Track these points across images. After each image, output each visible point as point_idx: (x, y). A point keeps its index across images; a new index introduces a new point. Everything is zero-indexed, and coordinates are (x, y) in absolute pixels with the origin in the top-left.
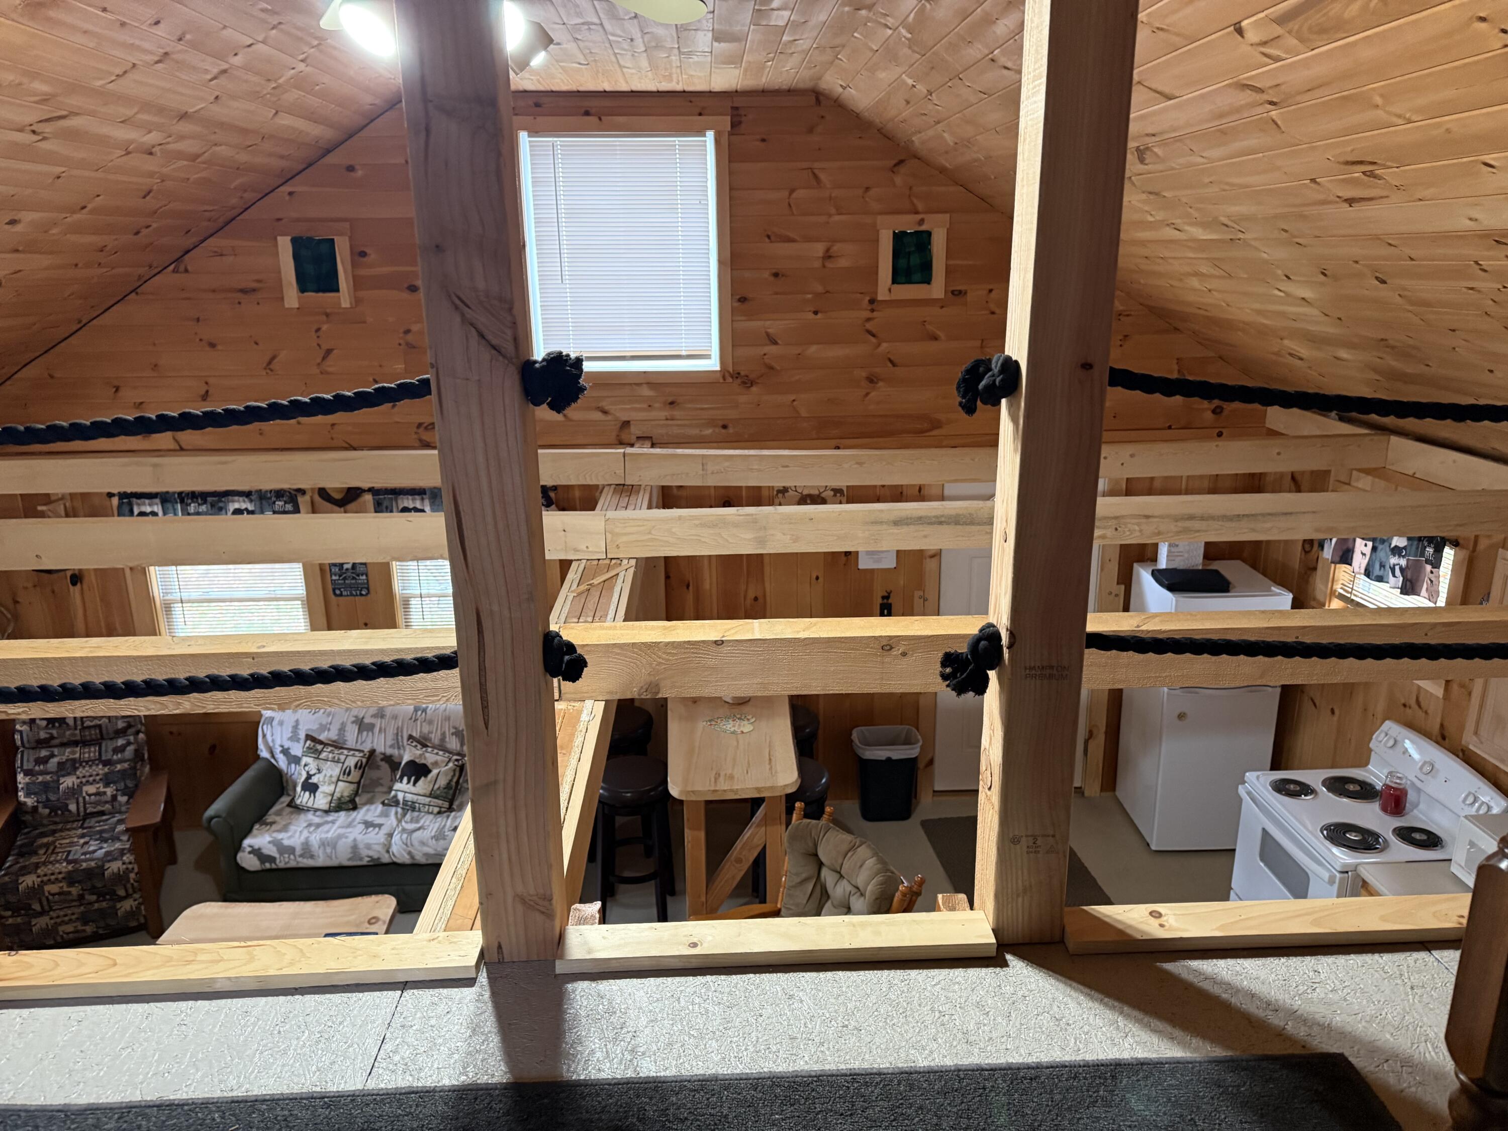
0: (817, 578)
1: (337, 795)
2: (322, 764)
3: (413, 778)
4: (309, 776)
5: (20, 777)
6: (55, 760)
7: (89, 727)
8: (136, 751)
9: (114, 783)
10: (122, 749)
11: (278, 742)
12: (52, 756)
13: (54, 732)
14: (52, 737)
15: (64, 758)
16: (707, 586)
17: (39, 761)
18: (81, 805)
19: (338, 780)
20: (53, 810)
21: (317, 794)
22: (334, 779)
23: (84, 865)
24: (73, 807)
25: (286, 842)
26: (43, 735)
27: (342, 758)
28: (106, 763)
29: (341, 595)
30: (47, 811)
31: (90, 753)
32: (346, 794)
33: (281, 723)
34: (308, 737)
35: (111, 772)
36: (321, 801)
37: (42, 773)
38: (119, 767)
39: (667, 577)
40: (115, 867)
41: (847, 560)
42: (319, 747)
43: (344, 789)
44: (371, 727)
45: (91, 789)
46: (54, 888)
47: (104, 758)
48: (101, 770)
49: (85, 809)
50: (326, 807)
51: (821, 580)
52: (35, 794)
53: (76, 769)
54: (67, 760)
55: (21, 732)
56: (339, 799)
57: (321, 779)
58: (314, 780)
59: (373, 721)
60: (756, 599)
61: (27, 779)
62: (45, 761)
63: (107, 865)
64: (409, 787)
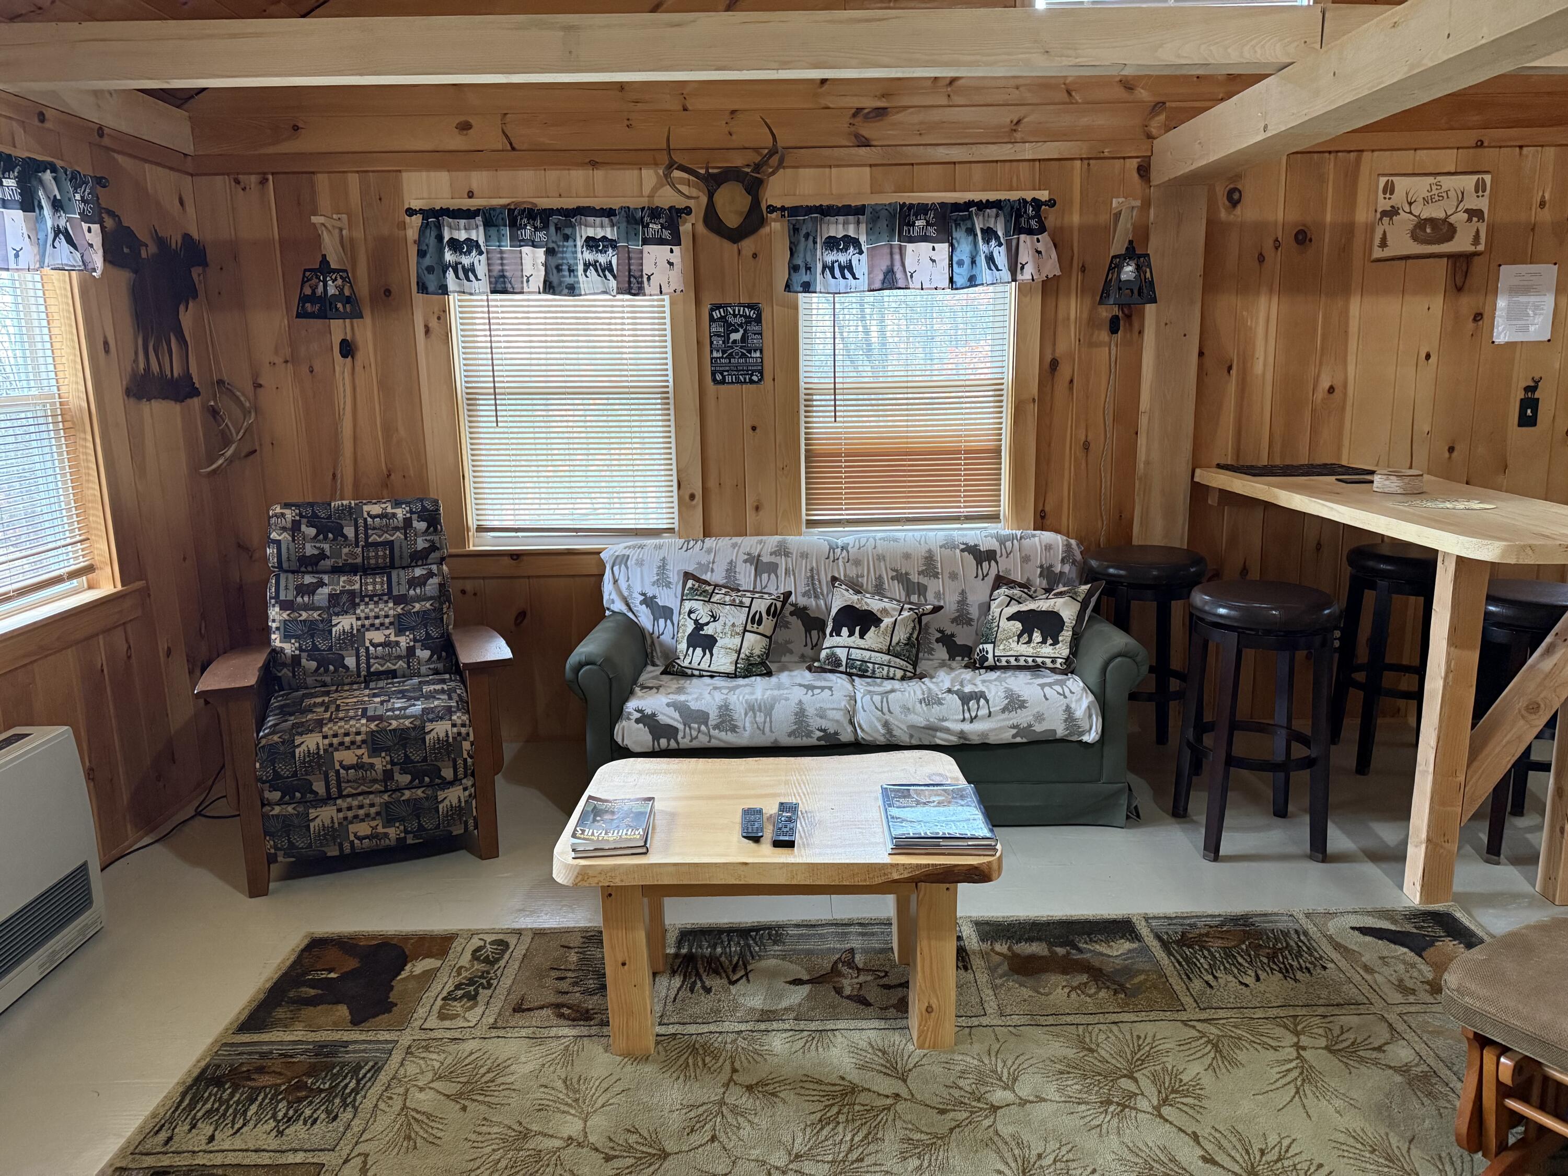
0: (1428, 356)
1: (745, 651)
2: (717, 609)
3: (858, 628)
4: (699, 626)
5: (275, 613)
6: (325, 590)
7: (376, 545)
8: (441, 586)
9: (412, 629)
10: (421, 582)
11: (637, 588)
12: (321, 584)
13: (326, 547)
14: (322, 556)
15: (338, 589)
16: (1258, 368)
17: (302, 590)
18: (363, 659)
19: (745, 630)
20: (323, 663)
21: (715, 651)
22: (739, 629)
23: (394, 724)
24: (350, 662)
25: (694, 706)
26: (310, 550)
27: (747, 601)
28: (400, 600)
29: (723, 382)
30: (314, 664)
31: (375, 584)
32: (757, 652)
33: (640, 563)
34: (687, 576)
35: (407, 614)
36: (722, 660)
37: (306, 607)
38: (417, 606)
39: (1201, 354)
40: (440, 729)
41: (1477, 328)
42: (710, 589)
43: (753, 643)
44: (772, 568)
45: (378, 636)
46: (347, 757)
47: (395, 593)
48: (390, 609)
49: (369, 666)
50: (731, 669)
51: (1433, 359)
52: (297, 637)
53: (355, 606)
54: (342, 592)
55: (278, 543)
56: (748, 658)
57: (719, 630)
58: (708, 630)
59: (773, 559)
60: (1331, 390)
61: (285, 615)
62: (311, 590)
63: (429, 726)
64: (856, 640)
